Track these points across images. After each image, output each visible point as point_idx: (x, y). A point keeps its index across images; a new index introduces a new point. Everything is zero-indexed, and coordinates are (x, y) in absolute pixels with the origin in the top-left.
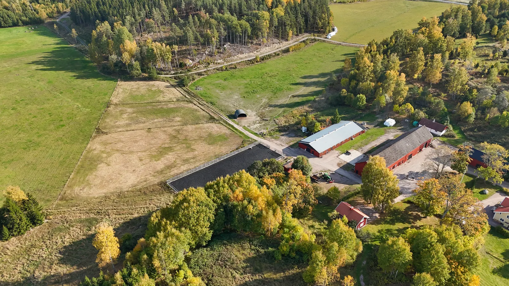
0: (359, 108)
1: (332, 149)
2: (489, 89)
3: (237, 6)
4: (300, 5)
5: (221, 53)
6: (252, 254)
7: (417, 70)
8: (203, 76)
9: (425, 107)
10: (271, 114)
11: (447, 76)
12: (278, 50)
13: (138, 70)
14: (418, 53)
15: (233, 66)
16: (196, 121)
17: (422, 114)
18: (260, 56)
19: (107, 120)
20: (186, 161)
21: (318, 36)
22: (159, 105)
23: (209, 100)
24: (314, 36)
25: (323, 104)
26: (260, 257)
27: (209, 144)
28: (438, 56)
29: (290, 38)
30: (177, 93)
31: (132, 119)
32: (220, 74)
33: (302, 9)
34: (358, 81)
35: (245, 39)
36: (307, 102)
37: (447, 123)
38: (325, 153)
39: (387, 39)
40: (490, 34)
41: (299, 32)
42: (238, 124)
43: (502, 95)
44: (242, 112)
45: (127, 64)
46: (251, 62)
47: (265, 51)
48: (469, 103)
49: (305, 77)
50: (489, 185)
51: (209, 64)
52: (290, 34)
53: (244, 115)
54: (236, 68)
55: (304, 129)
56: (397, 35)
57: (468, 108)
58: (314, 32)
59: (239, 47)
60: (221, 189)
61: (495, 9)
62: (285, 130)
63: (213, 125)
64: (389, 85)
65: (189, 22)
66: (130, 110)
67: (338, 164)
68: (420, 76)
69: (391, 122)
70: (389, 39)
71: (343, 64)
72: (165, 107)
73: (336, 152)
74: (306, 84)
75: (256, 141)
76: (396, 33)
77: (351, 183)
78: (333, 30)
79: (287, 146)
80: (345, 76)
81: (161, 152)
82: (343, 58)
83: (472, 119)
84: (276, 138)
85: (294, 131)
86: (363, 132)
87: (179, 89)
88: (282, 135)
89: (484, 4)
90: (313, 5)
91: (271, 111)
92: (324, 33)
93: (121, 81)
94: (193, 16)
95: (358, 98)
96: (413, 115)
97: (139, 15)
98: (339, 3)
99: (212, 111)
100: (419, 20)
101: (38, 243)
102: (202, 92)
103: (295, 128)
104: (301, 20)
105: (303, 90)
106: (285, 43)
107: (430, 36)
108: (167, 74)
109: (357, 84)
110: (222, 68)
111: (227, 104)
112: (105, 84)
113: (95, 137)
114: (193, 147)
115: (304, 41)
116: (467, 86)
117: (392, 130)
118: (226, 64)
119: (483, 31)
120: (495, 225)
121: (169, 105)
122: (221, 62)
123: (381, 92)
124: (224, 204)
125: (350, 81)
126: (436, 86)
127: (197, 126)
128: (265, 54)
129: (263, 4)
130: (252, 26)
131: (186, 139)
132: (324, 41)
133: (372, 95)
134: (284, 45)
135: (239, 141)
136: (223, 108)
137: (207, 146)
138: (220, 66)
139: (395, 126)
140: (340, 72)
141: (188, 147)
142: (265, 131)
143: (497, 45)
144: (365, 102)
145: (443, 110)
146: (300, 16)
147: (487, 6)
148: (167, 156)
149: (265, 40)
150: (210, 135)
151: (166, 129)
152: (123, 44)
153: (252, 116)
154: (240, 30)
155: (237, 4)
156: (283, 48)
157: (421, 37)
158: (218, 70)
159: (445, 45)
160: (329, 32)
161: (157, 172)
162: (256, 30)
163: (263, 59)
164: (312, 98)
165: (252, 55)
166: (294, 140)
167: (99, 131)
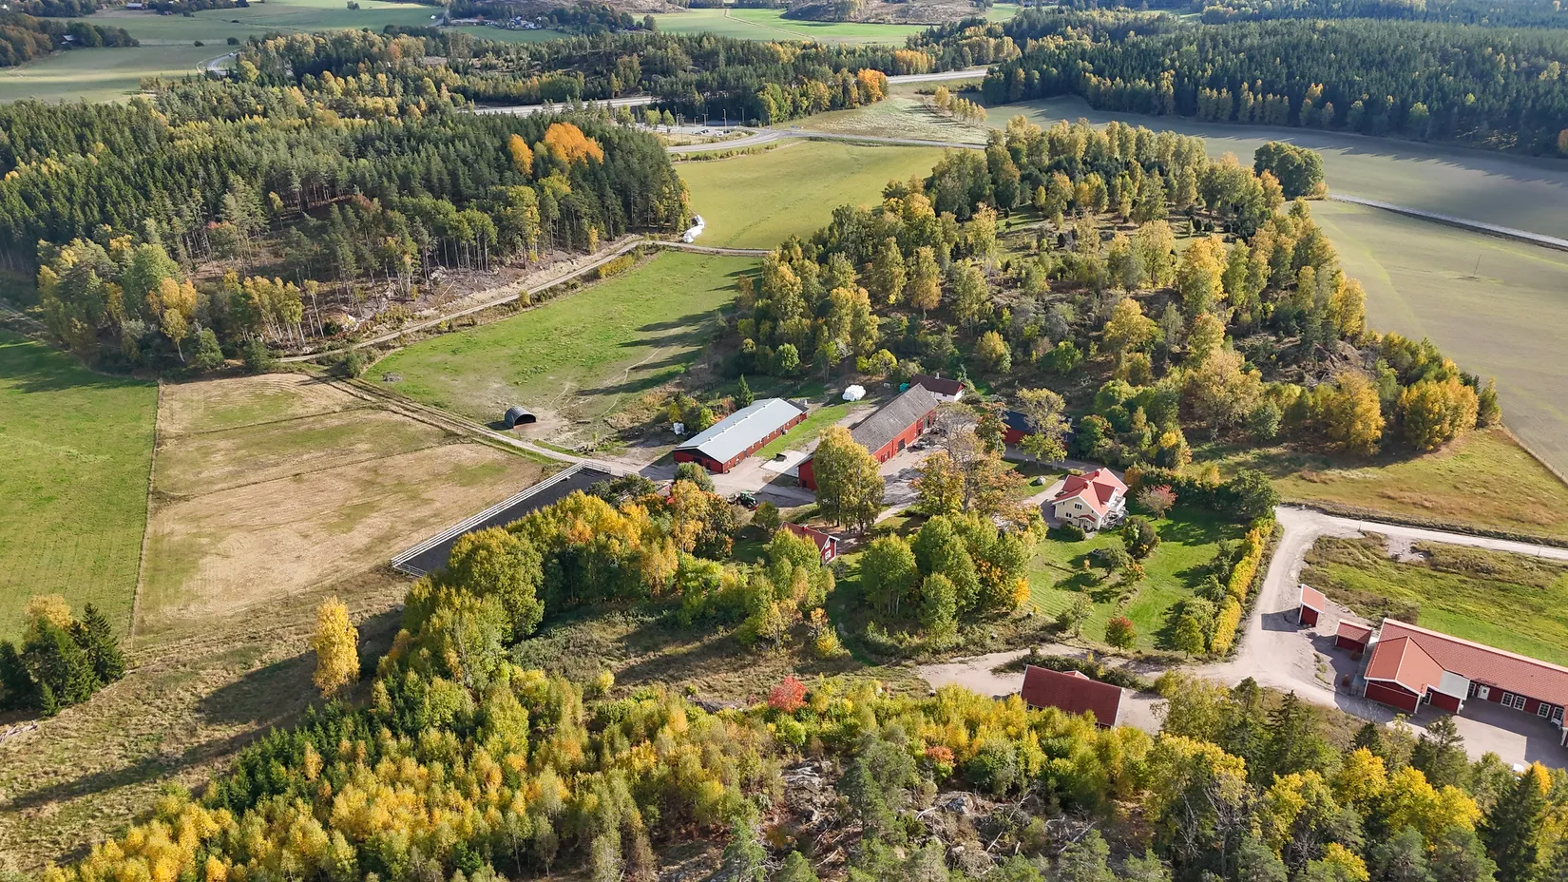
0: (788, 375)
1: (746, 454)
2: (1030, 303)
3: (446, 178)
4: (605, 167)
5: (425, 292)
6: (632, 628)
7: (893, 287)
8: (392, 351)
9: (918, 354)
10: (593, 411)
11: (952, 291)
12: (570, 276)
13: (213, 351)
14: (889, 249)
15: (466, 322)
16: (413, 444)
17: (914, 367)
18: (529, 293)
19: (171, 472)
20: (419, 524)
21: (661, 239)
22: (299, 425)
23: (429, 398)
24: (653, 238)
25: (709, 378)
26: (650, 629)
27: (463, 485)
28: (927, 252)
29: (593, 248)
30: (334, 395)
31: (240, 461)
32: (436, 340)
33: (613, 176)
34: (775, 320)
35: (483, 254)
36: (670, 376)
37: (962, 377)
38: (733, 463)
39: (822, 231)
40: (1033, 206)
41: (613, 233)
42: (520, 439)
43: (1054, 312)
44: (523, 411)
45: (178, 340)
46: (511, 307)
47: (537, 281)
48: (996, 334)
49: (647, 328)
50: (1047, 470)
51: (400, 321)
52: (594, 238)
53: (529, 419)
54: (474, 324)
55: (677, 428)
56: (841, 216)
57: (996, 342)
58: (652, 230)
59: (472, 277)
60: (544, 527)
61: (1040, 155)
62: (633, 436)
63: (457, 447)
64: (840, 319)
65: (333, 224)
66: (222, 444)
67: (765, 479)
68: (901, 297)
69: (855, 392)
70: (827, 232)
71: (733, 294)
72: (318, 426)
73: (754, 461)
74: (656, 343)
75: (572, 464)
76: (837, 213)
77: (796, 503)
78: (695, 223)
79: (649, 464)
80: (744, 316)
81: (348, 515)
82: (731, 281)
83: (1007, 364)
84: (619, 454)
85: (656, 435)
86: (803, 417)
87: (340, 385)
88: (632, 446)
89: (1018, 145)
90: (637, 167)
91: (590, 405)
92: (674, 230)
93: (167, 382)
94: (342, 209)
95: (781, 352)
96: (897, 372)
97: (178, 214)
98: (694, 159)
99: (444, 420)
100: (884, 186)
101: (132, 708)
102: (404, 385)
103: (658, 429)
104: (614, 202)
105: (654, 355)
106: (583, 259)
107: (908, 216)
108: (295, 355)
109: (774, 328)
110: (437, 326)
111: (476, 402)
112: (123, 397)
113: (157, 509)
114: (424, 496)
115: (629, 252)
116: (989, 304)
117: (860, 407)
118: (444, 318)
119: (1018, 200)
120: (1057, 525)
121: (328, 421)
122: (430, 314)
123: (826, 334)
124: (557, 550)
125: (758, 324)
126: (932, 314)
127: (418, 454)
128: (542, 288)
129: (510, 169)
130: (497, 220)
131: (400, 484)
132: (679, 249)
133: (809, 344)
134: (583, 264)
135: (535, 470)
136: (470, 411)
137: (459, 490)
138: (430, 324)
139: (864, 398)
140: (731, 310)
141: (412, 498)
142: (591, 445)
143: (1047, 225)
144: (797, 360)
145: (952, 354)
146: (609, 191)
147: (1024, 149)
148: (369, 521)
149: (533, 252)
150: (458, 468)
151: (339, 470)
152: (156, 290)
153: (548, 419)
154: (469, 232)
155: (445, 172)
156: (584, 271)
157: (890, 217)
158: (429, 332)
159: (939, 229)
160: (687, 228)
161: (359, 551)
162: (509, 234)
163: (538, 299)
164: (680, 368)
165: (511, 292)
166: (663, 451)
167: (161, 497)
